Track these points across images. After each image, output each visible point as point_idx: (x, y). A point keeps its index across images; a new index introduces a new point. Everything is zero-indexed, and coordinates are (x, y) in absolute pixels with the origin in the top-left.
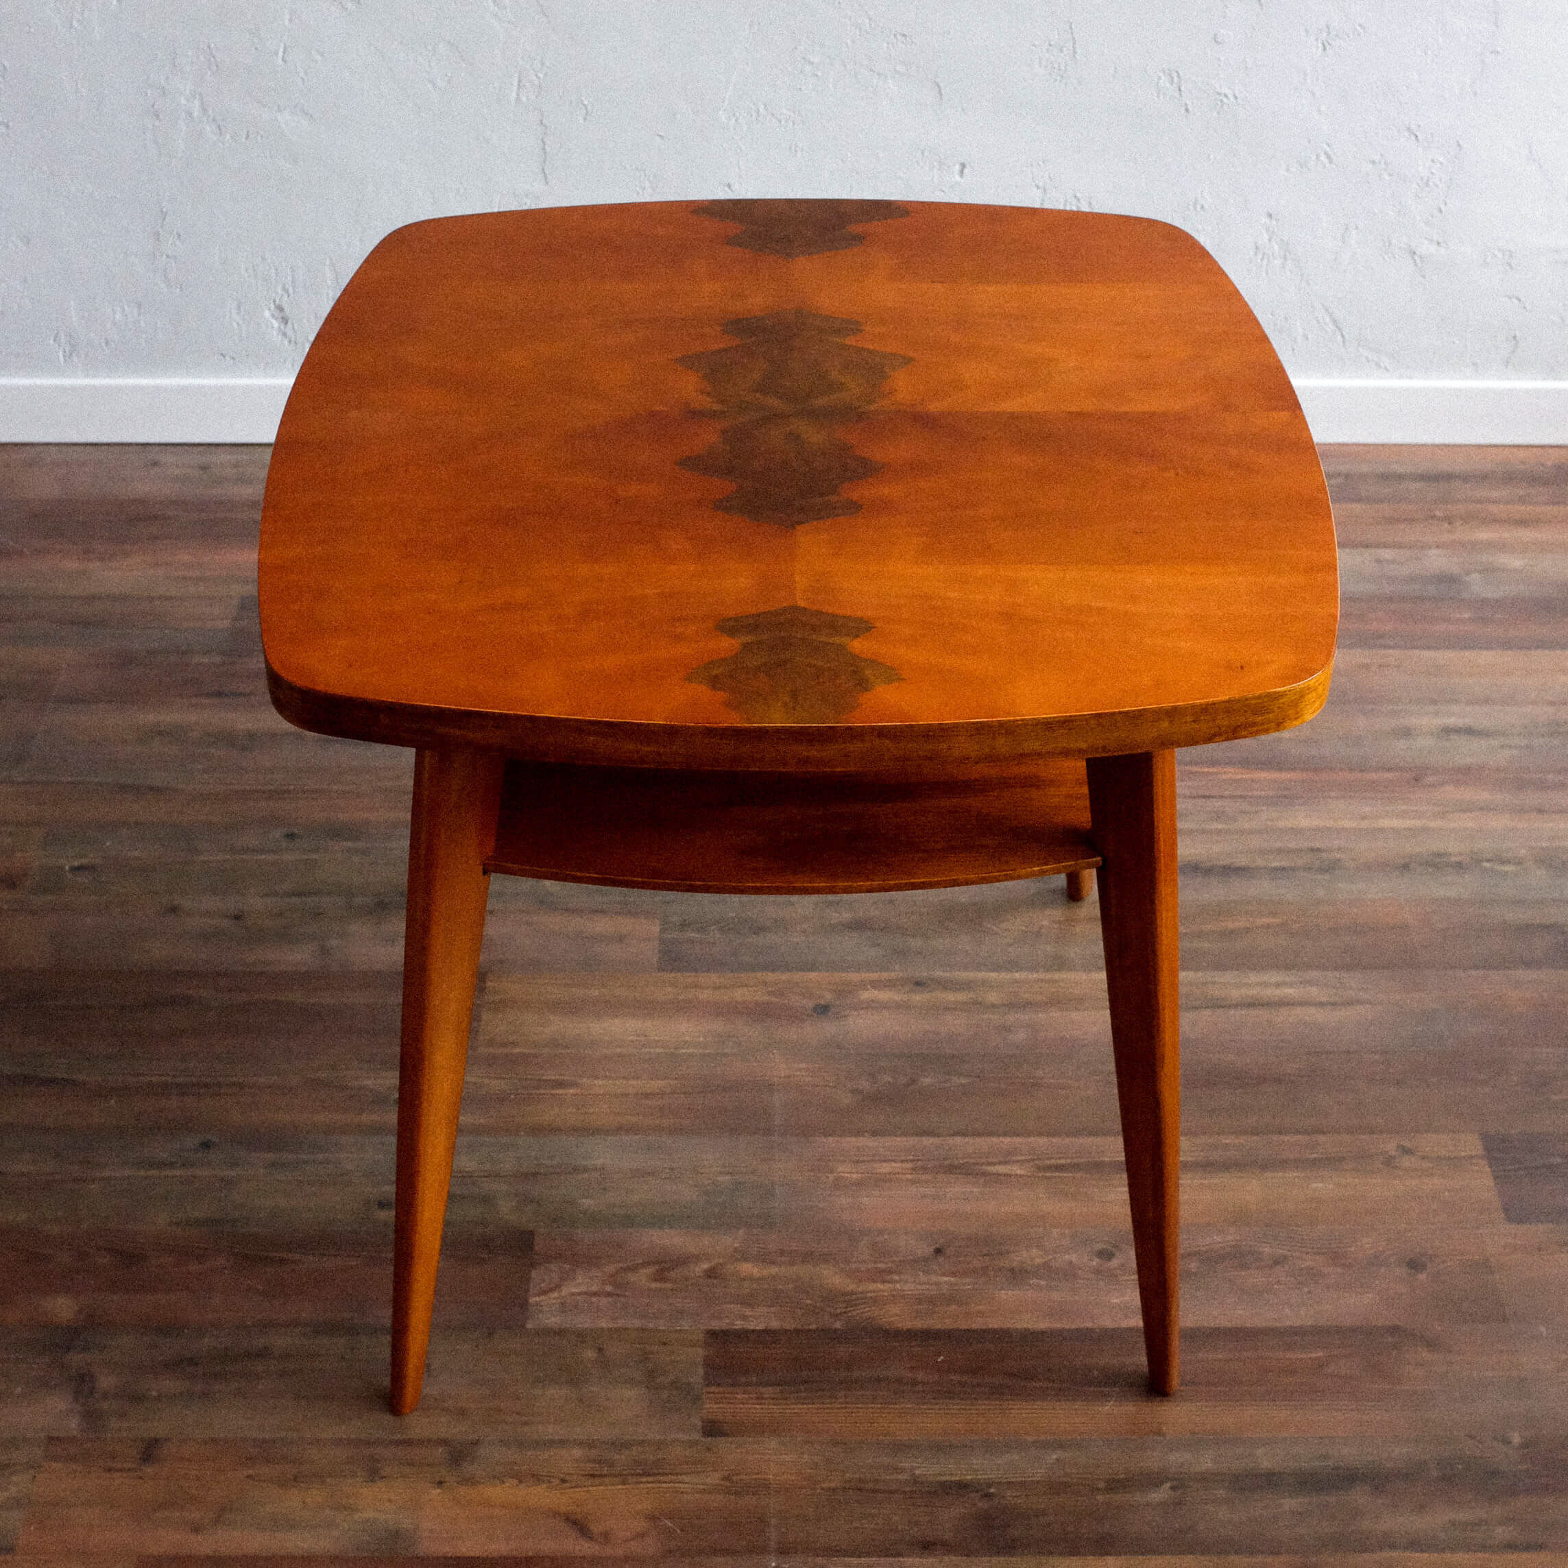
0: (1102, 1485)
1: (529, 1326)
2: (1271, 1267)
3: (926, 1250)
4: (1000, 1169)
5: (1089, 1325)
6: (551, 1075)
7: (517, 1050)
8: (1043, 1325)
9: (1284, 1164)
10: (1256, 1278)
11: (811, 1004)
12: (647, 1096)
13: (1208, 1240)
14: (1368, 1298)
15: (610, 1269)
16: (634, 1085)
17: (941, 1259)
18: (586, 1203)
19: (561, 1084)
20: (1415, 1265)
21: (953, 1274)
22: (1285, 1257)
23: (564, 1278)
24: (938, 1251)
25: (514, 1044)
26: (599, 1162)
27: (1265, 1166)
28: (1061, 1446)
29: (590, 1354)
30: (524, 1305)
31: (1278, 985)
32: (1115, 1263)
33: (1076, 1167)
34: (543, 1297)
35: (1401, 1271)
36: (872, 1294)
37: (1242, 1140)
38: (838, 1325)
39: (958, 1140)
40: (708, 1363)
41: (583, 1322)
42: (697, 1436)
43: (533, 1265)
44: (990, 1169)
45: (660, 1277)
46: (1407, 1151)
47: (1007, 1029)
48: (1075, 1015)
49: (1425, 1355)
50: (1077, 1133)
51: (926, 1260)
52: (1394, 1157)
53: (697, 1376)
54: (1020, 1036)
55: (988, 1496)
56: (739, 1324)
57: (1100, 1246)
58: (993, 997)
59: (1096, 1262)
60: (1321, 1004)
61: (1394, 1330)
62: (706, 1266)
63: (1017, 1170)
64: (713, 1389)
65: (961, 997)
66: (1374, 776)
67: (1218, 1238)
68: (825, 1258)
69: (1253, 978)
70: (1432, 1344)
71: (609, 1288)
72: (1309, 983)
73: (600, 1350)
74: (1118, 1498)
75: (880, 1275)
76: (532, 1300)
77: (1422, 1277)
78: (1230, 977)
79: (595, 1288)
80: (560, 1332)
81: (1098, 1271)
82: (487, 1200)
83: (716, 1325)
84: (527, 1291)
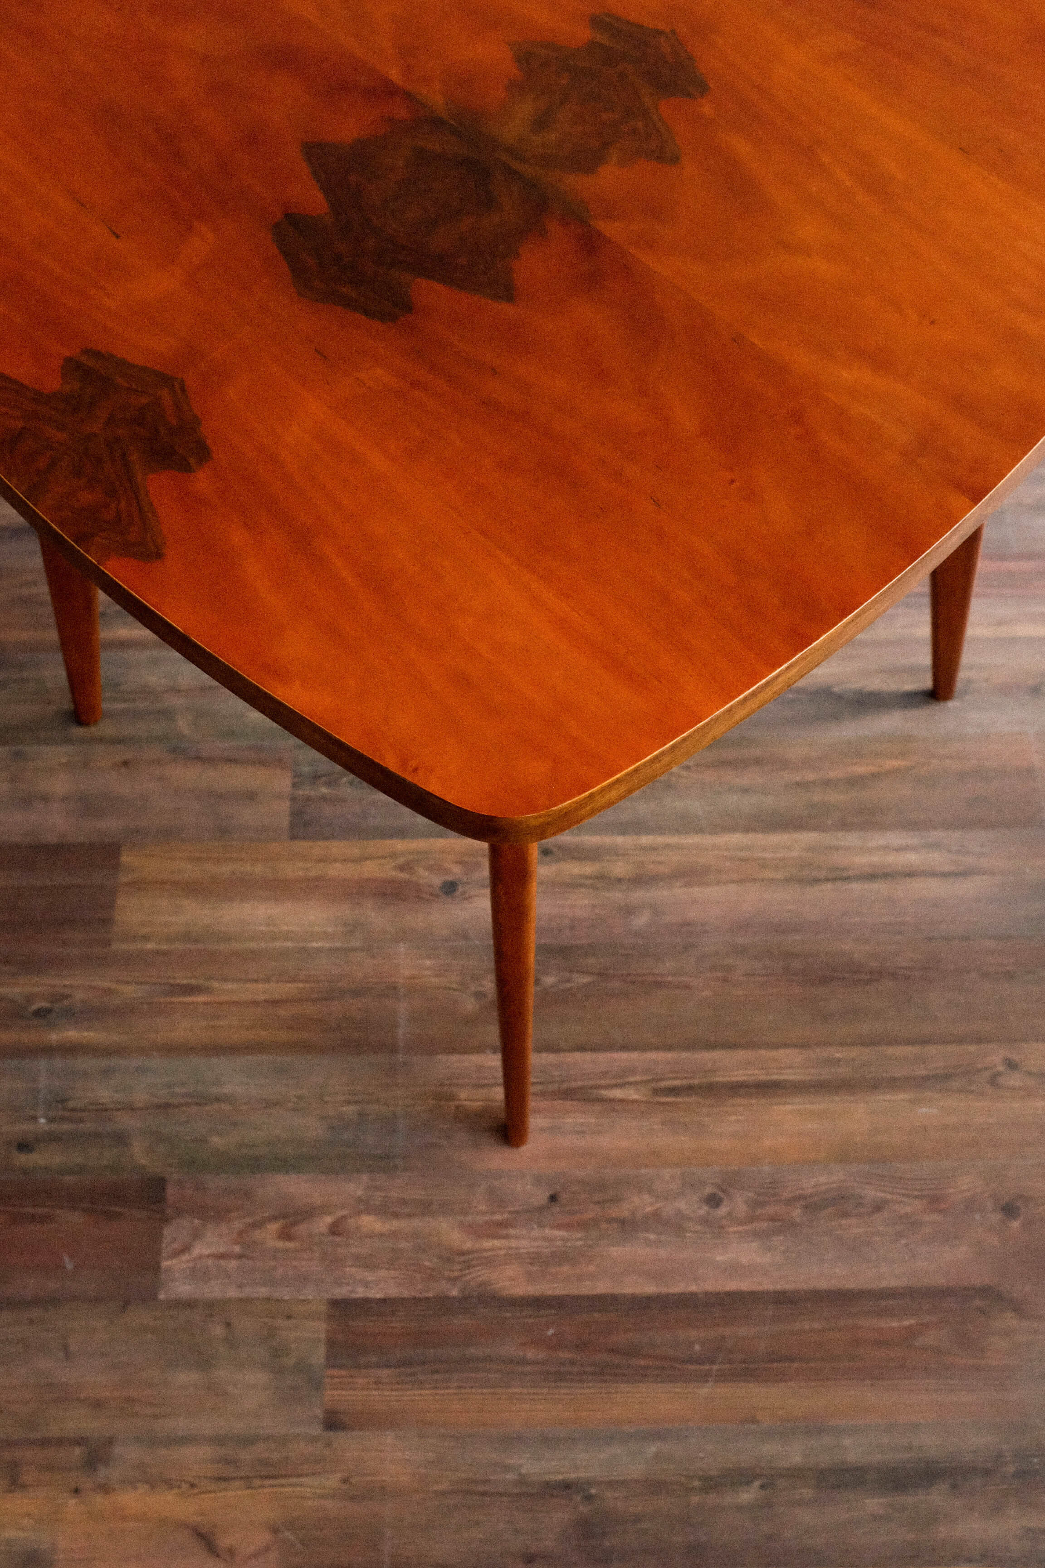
0: (697, 1484)
1: (162, 1297)
2: (870, 1214)
3: (541, 1196)
4: (618, 1093)
5: (693, 1288)
6: (182, 978)
7: (150, 946)
8: (650, 1289)
9: (893, 1084)
10: (854, 1228)
11: (437, 881)
12: (275, 1003)
13: (813, 1181)
14: (962, 1252)
15: (238, 1225)
16: (261, 991)
17: (556, 1209)
18: (217, 1141)
19: (190, 990)
20: (1009, 1210)
21: (567, 1226)
22: (886, 1202)
23: (196, 1235)
24: (553, 1198)
25: (146, 938)
26: (227, 1090)
27: (874, 1086)
28: (658, 1436)
29: (218, 1330)
30: (157, 1269)
31: (900, 849)
32: (723, 1210)
33: (690, 1089)
34: (175, 1261)
35: (996, 1218)
36: (490, 1253)
37: (854, 1052)
38: (455, 1293)
39: (578, 1056)
40: (331, 1343)
41: (214, 1290)
42: (317, 1430)
43: (166, 1220)
44: (605, 1093)
45: (285, 1235)
46: (1011, 1065)
47: (629, 911)
48: (697, 892)
49: (1010, 1320)
50: (692, 1045)
51: (541, 1209)
52: (999, 1074)
53: (319, 1356)
54: (641, 920)
55: (589, 1498)
56: (361, 1292)
57: (708, 1190)
58: (619, 869)
59: (704, 1210)
60: (944, 875)
61: (985, 1292)
62: (329, 1219)
63: (631, 1094)
64: (335, 1372)
65: (588, 869)
66: (1012, 566)
67: (823, 1179)
68: (446, 1209)
69: (878, 839)
70: (1018, 1308)
71: (237, 1249)
72: (935, 846)
73: (228, 1325)
74: (712, 1499)
75: (497, 1229)
76: (165, 1264)
77: (1015, 1224)
78: (851, 839)
79: (222, 1250)
80: (189, 1304)
81: (705, 1221)
82: (121, 1139)
83: (340, 1292)
84: (159, 1252)
